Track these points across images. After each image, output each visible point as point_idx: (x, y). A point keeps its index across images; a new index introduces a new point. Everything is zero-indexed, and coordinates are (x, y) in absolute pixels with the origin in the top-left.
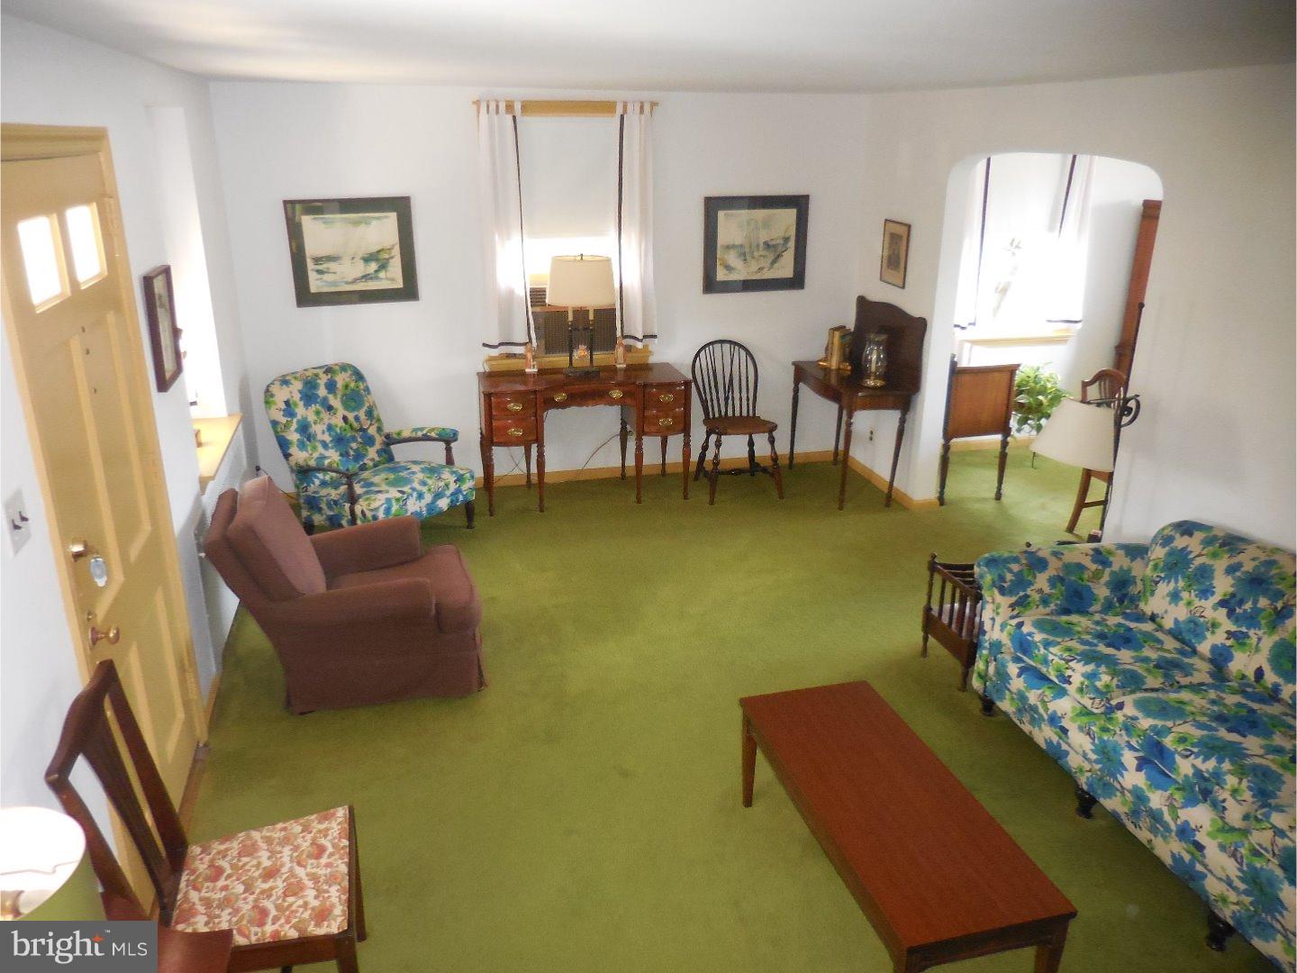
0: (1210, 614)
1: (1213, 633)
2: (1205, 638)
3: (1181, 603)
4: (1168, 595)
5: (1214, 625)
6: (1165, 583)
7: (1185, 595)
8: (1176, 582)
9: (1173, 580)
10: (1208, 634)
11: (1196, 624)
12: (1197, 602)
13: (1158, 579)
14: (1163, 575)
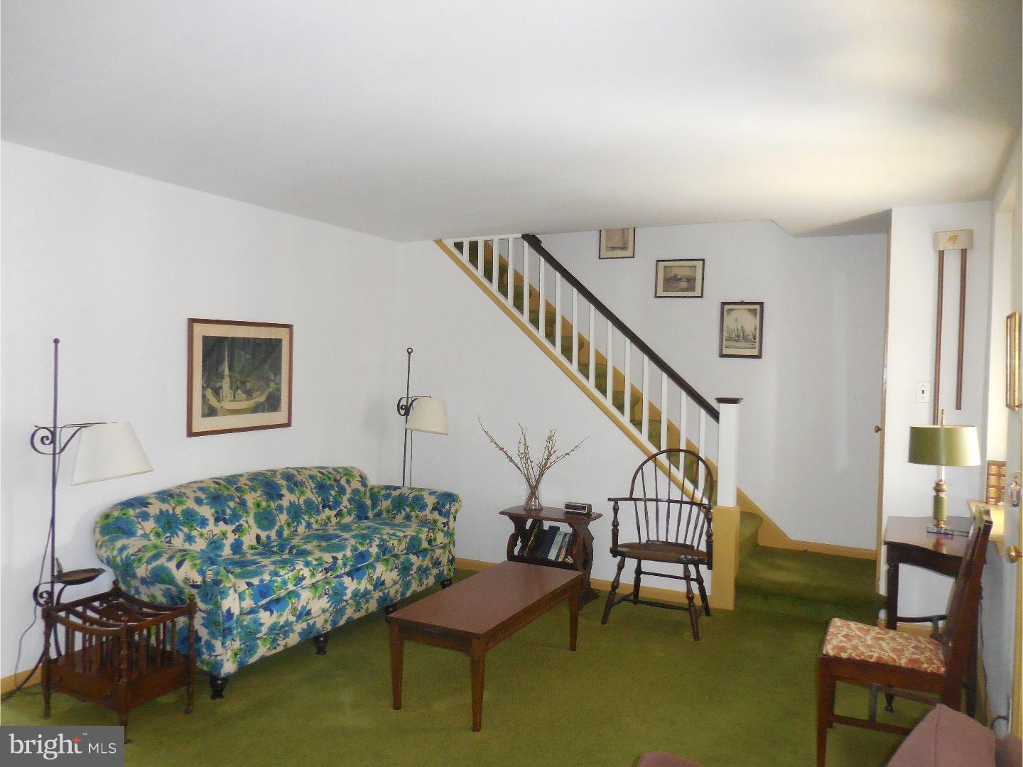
0: (217, 531)
1: (226, 538)
2: (224, 545)
3: (197, 539)
4: (185, 542)
5: (224, 534)
6: (176, 537)
7: (194, 533)
8: (182, 531)
9: (179, 532)
10: (225, 542)
11: (214, 542)
12: (205, 531)
13: (169, 539)
14: (168, 534)
